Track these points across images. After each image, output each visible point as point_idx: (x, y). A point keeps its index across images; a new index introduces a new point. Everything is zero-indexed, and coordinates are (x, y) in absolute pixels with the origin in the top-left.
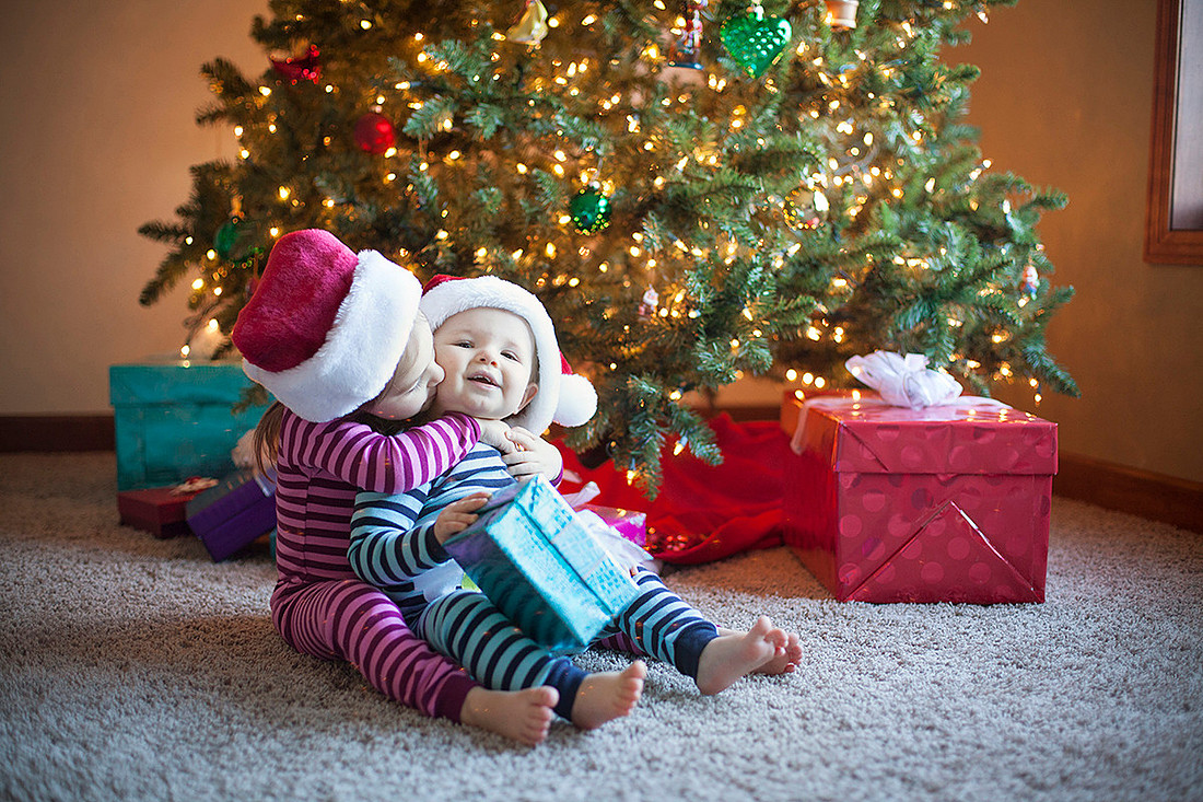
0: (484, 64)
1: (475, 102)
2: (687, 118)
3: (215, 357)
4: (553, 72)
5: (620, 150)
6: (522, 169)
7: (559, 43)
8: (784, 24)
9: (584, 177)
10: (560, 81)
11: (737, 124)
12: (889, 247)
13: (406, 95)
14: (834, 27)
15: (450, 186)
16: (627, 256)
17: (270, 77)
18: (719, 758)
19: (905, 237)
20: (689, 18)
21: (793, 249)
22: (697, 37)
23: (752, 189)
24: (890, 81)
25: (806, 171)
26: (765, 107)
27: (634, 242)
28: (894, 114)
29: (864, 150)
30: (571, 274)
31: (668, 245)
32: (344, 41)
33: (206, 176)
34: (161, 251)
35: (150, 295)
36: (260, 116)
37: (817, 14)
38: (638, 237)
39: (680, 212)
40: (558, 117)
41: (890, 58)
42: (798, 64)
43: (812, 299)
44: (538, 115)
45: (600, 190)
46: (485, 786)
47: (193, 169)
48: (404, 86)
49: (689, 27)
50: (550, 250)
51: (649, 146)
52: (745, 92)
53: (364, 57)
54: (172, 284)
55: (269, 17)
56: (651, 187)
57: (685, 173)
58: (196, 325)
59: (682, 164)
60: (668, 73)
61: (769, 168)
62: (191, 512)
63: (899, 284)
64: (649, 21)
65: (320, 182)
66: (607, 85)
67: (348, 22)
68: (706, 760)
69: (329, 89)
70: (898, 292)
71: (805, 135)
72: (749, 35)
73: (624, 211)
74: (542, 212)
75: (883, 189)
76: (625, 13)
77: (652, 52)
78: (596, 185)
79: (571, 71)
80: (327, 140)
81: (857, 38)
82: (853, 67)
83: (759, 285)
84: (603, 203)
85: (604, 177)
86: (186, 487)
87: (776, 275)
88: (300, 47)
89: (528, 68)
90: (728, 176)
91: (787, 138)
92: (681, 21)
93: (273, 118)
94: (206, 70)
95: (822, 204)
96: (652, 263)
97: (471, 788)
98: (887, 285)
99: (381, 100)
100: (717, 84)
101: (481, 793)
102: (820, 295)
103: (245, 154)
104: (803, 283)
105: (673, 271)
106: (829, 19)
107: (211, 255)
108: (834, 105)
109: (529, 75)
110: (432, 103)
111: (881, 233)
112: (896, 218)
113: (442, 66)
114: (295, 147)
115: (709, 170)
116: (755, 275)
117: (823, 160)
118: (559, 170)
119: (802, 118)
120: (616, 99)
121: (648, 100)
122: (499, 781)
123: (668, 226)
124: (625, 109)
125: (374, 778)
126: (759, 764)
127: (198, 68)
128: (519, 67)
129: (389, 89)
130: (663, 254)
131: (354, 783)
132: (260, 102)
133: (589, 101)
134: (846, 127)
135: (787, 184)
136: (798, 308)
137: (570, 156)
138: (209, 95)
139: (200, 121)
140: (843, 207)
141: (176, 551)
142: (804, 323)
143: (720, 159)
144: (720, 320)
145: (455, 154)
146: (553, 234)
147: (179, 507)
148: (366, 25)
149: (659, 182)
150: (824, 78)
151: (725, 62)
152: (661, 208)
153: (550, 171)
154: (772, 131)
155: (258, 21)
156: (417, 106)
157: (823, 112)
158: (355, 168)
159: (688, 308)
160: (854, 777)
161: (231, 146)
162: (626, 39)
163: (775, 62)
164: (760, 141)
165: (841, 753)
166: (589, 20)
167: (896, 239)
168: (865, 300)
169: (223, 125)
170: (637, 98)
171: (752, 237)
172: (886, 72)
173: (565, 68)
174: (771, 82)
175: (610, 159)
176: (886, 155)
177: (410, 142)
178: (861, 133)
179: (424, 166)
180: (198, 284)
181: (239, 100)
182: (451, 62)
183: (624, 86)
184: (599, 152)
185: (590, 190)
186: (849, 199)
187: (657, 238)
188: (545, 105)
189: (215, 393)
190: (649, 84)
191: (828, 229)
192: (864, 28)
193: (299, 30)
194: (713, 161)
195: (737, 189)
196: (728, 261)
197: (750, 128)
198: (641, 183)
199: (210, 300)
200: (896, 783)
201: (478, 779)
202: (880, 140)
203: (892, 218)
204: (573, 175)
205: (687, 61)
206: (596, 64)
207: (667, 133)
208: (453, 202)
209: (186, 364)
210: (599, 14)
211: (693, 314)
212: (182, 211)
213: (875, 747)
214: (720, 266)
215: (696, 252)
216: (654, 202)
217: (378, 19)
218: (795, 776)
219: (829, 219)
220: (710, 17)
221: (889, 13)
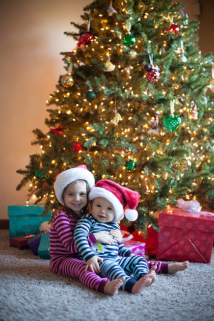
0: (104, 129)
1: (101, 139)
2: (155, 142)
3: (35, 204)
4: (121, 131)
5: (138, 150)
6: (113, 155)
7: (123, 124)
8: (179, 118)
9: (129, 157)
10: (123, 133)
11: (168, 144)
12: (207, 174)
13: (84, 137)
14: (192, 119)
15: (95, 160)
16: (140, 178)
17: (50, 133)
18: (165, 301)
19: (211, 172)
20: (155, 117)
21: (182, 175)
22: (157, 122)
23: (172, 160)
24: (207, 132)
25: (185, 155)
26: (175, 139)
27: (142, 174)
28: (208, 141)
29: (201, 151)
30: (126, 182)
31: (150, 174)
32: (69, 124)
33: (33, 158)
34: (22, 177)
35: (19, 188)
36: (47, 143)
37: (188, 116)
38: (143, 172)
39: (153, 166)
40: (123, 142)
41: (206, 127)
42: (183, 129)
43: (187, 188)
44: (117, 142)
45: (133, 161)
46: (105, 307)
47: (30, 156)
48: (84, 135)
49: (155, 119)
50: (121, 176)
51: (145, 149)
52: (170, 136)
53: (73, 128)
54: (24, 185)
55: (49, 119)
56: (146, 159)
57: (154, 156)
58: (30, 196)
59: (154, 154)
60: (151, 131)
61: (176, 154)
62: (29, 242)
63: (210, 184)
64: (145, 118)
65: (62, 159)
66: (135, 134)
67: (70, 119)
68: (161, 301)
69: (64, 136)
70: (209, 187)
71: (185, 146)
72: (170, 121)
73: (139, 166)
74: (118, 166)
75: (205, 160)
76: (139, 116)
77: (146, 126)
78: (132, 159)
79: (126, 131)
80: (64, 149)
81: (198, 122)
82: (197, 129)
83: (173, 184)
84: (134, 164)
85: (134, 157)
86: (27, 237)
87: (178, 182)
88: (57, 125)
89: (115, 130)
90: (165, 156)
91: (180, 147)
92: (153, 118)
93: (51, 143)
94: (34, 131)
95: (190, 164)
96: (146, 179)
97: (102, 307)
98: (207, 185)
99: (78, 139)
100: (162, 134)
101: (104, 308)
102: (189, 187)
103: (43, 152)
104: (185, 184)
105: (152, 180)
106: (191, 117)
107: (35, 178)
108: (192, 139)
109: (115, 132)
110: (91, 139)
111: (205, 171)
112: (209, 167)
113: (93, 130)
114: (56, 150)
115: (161, 155)
116: (172, 182)
117: (190, 153)
118: (123, 156)
119: (184, 142)
120: (137, 138)
121: (145, 138)
122: (109, 306)
123: (150, 169)
124: (139, 141)
125: (77, 305)
126: (175, 303)
127: (32, 131)
128: (113, 130)
129: (80, 136)
130: (149, 176)
131: (72, 306)
132: (47, 139)
133: (130, 138)
134: (196, 145)
135: (181, 159)
136: (183, 190)
137: (125, 152)
138: (34, 138)
139: (32, 144)
140: (195, 165)
141: (25, 252)
142: (185, 194)
143: (163, 152)
144: (163, 193)
145: (96, 152)
146: (121, 172)
147: (26, 241)
148: (74, 120)
149: (148, 158)
150: (190, 132)
151: (164, 128)
152: (149, 165)
153: (120, 156)
154: (177, 145)
155: (47, 119)
156: (87, 140)
157: (189, 140)
158: (71, 156)
159: (155, 190)
160: (199, 306)
161: (40, 150)
162: (139, 123)
163: (177, 128)
164: (174, 148)
165: (196, 300)
166: (130, 118)
167: (208, 172)
168: (201, 189)
169: (38, 145)
170: (142, 138)
171: (172, 172)
172: (205, 130)
173: (124, 130)
174: (176, 133)
175: (136, 153)
176: (206, 152)
177: (85, 149)
178: (200, 146)
179: (88, 155)
180: (31, 185)
181: (42, 139)
182: (96, 129)
183: (139, 135)
184: (133, 151)
185: (131, 160)
186: (196, 163)
187: (148, 172)
188: (119, 139)
189: (35, 213)
190: (145, 134)
191: (191, 170)
192: (199, 120)
193: (57, 121)
194: (162, 153)
195: (168, 160)
196: (166, 179)
197: (171, 145)
198: (143, 159)
199: (34, 189)
200: (210, 307)
201: (103, 305)
202: (204, 148)
203: (208, 168)
204: (126, 157)
205: (155, 128)
206: (132, 129)
207: (150, 146)
208: (96, 164)
209: (28, 206)
210: (133, 116)
211: (156, 191)
212: (27, 167)
213: (204, 299)
214: (163, 179)
215: (157, 176)
216: (147, 163)
217: (77, 118)
218: (184, 305)
219: (191, 168)
220: (160, 117)
221: (206, 116)
